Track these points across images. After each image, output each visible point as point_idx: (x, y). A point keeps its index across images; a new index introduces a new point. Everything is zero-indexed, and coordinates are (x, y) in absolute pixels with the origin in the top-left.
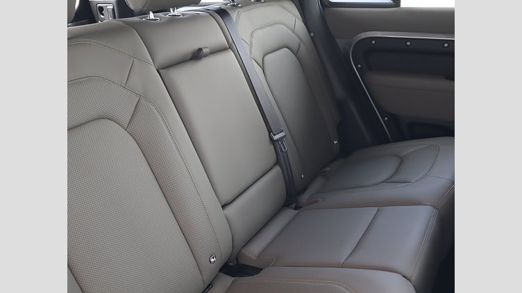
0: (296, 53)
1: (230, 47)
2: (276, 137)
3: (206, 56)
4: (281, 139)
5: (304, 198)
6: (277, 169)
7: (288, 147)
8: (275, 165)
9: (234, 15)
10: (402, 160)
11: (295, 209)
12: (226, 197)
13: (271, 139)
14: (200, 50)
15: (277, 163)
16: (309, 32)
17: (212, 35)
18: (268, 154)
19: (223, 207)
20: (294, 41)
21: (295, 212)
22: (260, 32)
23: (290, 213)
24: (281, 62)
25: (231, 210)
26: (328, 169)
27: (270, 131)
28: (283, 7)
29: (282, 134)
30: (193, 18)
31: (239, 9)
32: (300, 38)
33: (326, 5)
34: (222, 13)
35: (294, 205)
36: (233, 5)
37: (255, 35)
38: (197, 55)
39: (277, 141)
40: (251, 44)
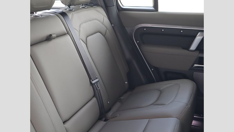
0: (104, 35)
1: (68, 33)
2: (93, 82)
3: (54, 38)
4: (96, 82)
5: (110, 114)
6: (94, 99)
7: (100, 87)
8: (93, 97)
9: (70, 15)
10: (161, 92)
11: (105, 121)
12: (66, 117)
13: (91, 83)
14: (51, 35)
15: (95, 96)
16: (111, 24)
17: (58, 26)
18: (89, 91)
19: (64, 122)
20: (103, 29)
21: (105, 123)
22: (84, 25)
23: (102, 123)
24: (97, 41)
25: (68, 124)
26: (122, 98)
27: (90, 79)
28: (97, 11)
29: (97, 80)
30: (47, 17)
31: (73, 12)
32: (107, 28)
33: (120, 9)
34: (63, 14)
35: (104, 119)
36: (69, 10)
37: (82, 26)
38: (49, 38)
39: (94, 84)
40: (80, 31)
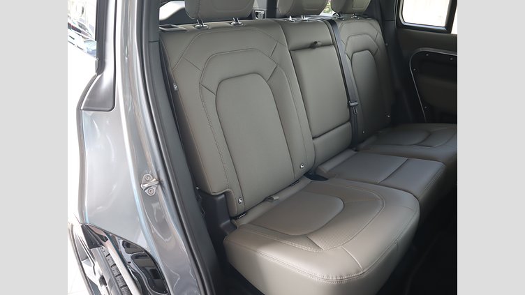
0: (374, 54)
1: (334, 44)
2: (352, 104)
3: (318, 47)
4: (354, 106)
5: (362, 145)
6: (349, 124)
7: (357, 111)
8: (347, 121)
9: (339, 25)
10: (430, 135)
11: (356, 151)
12: (316, 133)
13: (349, 105)
14: (316, 42)
15: (349, 120)
16: (385, 43)
17: (324, 35)
18: (345, 114)
19: (313, 138)
20: (374, 47)
21: (354, 152)
22: (353, 38)
23: (351, 153)
24: (363, 58)
25: (317, 141)
26: (380, 132)
27: (349, 100)
28: (371, 24)
29: (356, 103)
30: (315, 23)
31: (344, 22)
32: (379, 47)
33: (400, 26)
34: (332, 22)
35: (355, 149)
36: (339, 19)
37: (350, 39)
38: (313, 46)
39: (352, 106)
40: (347, 43)
